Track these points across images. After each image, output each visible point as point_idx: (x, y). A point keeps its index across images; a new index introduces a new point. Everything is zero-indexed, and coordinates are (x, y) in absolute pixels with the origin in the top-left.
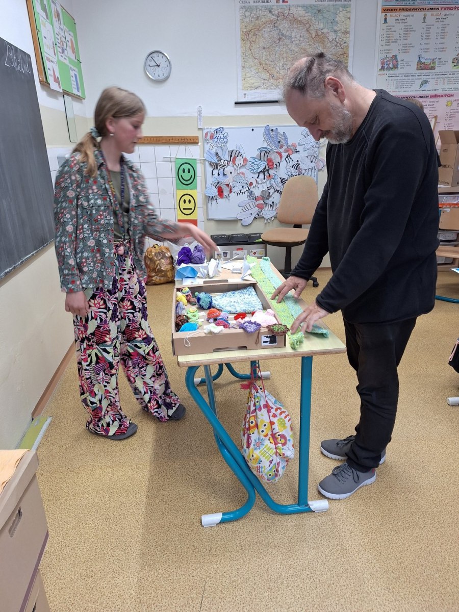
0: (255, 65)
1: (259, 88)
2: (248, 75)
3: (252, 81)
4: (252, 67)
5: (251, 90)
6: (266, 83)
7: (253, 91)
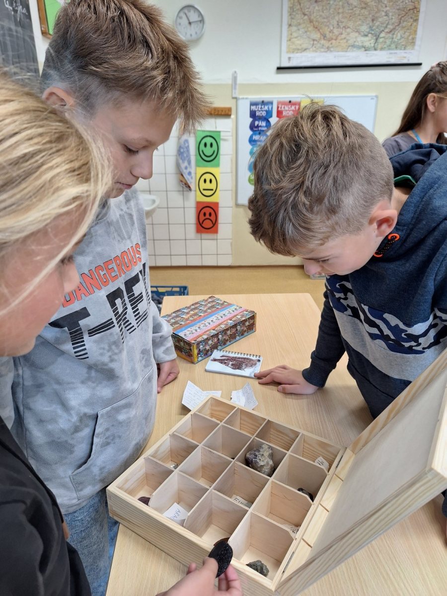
0: (304, 23)
1: (307, 50)
2: (295, 35)
3: (299, 42)
4: (300, 24)
5: (297, 53)
6: (316, 44)
7: (299, 55)
